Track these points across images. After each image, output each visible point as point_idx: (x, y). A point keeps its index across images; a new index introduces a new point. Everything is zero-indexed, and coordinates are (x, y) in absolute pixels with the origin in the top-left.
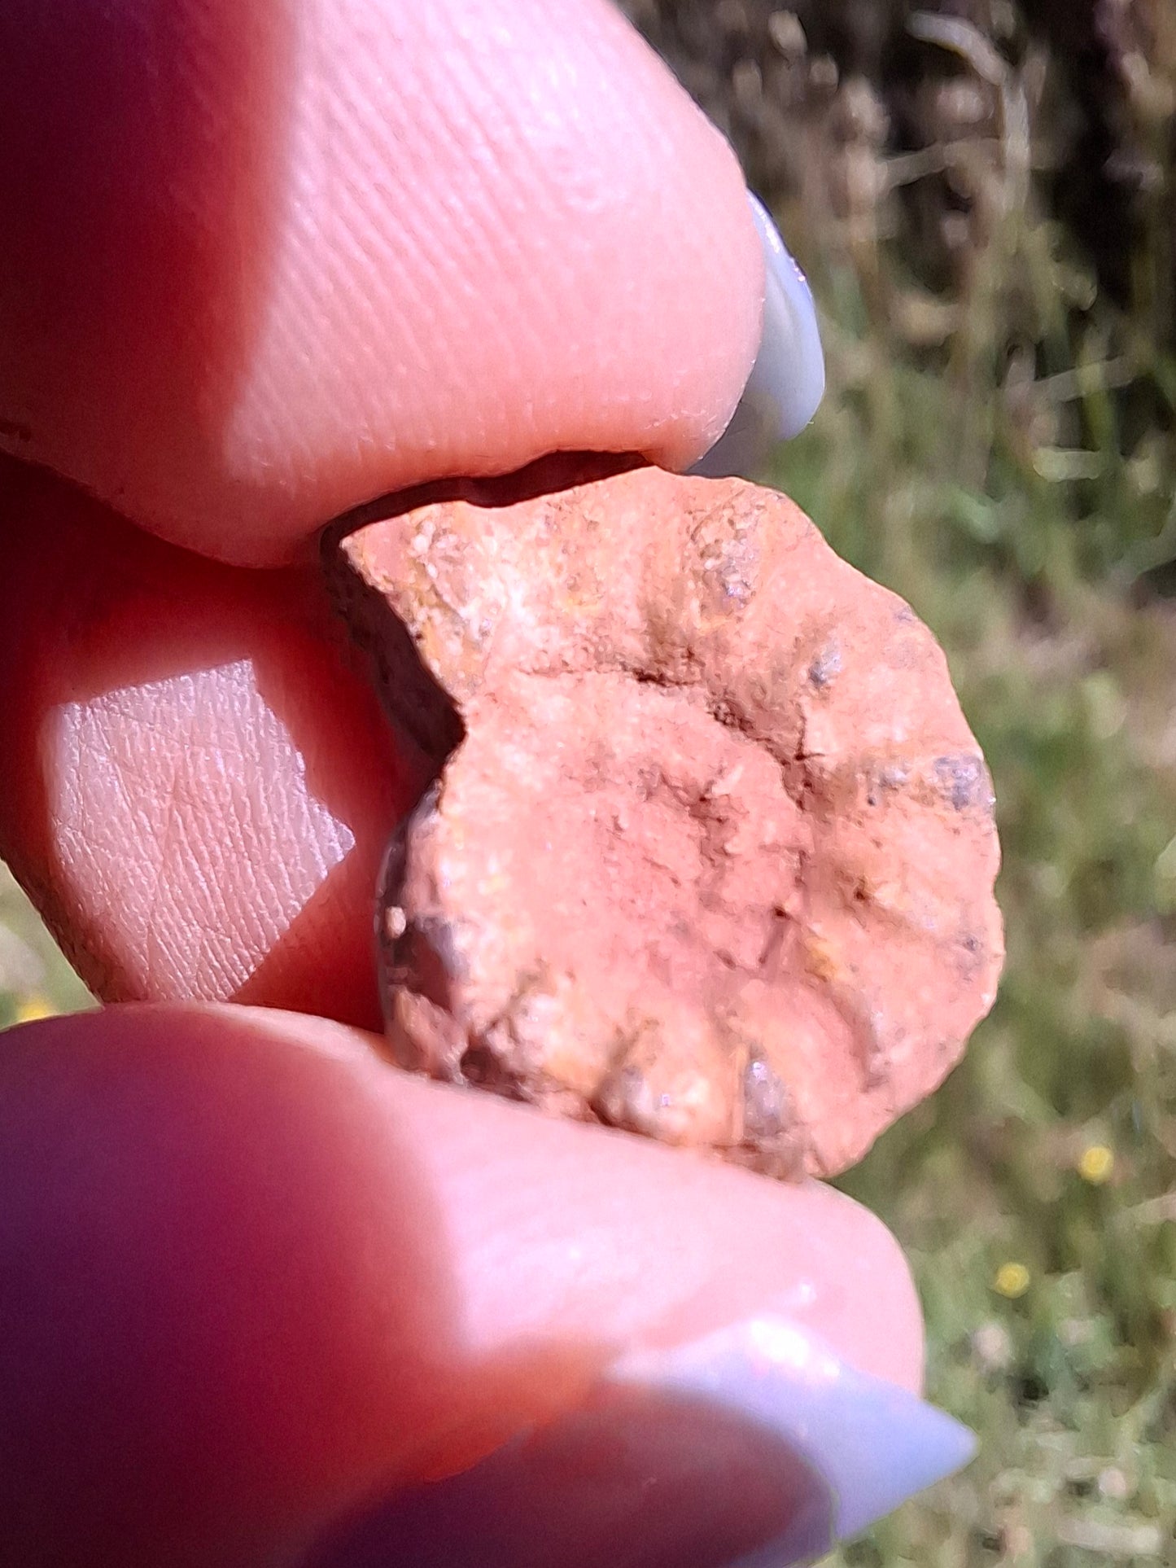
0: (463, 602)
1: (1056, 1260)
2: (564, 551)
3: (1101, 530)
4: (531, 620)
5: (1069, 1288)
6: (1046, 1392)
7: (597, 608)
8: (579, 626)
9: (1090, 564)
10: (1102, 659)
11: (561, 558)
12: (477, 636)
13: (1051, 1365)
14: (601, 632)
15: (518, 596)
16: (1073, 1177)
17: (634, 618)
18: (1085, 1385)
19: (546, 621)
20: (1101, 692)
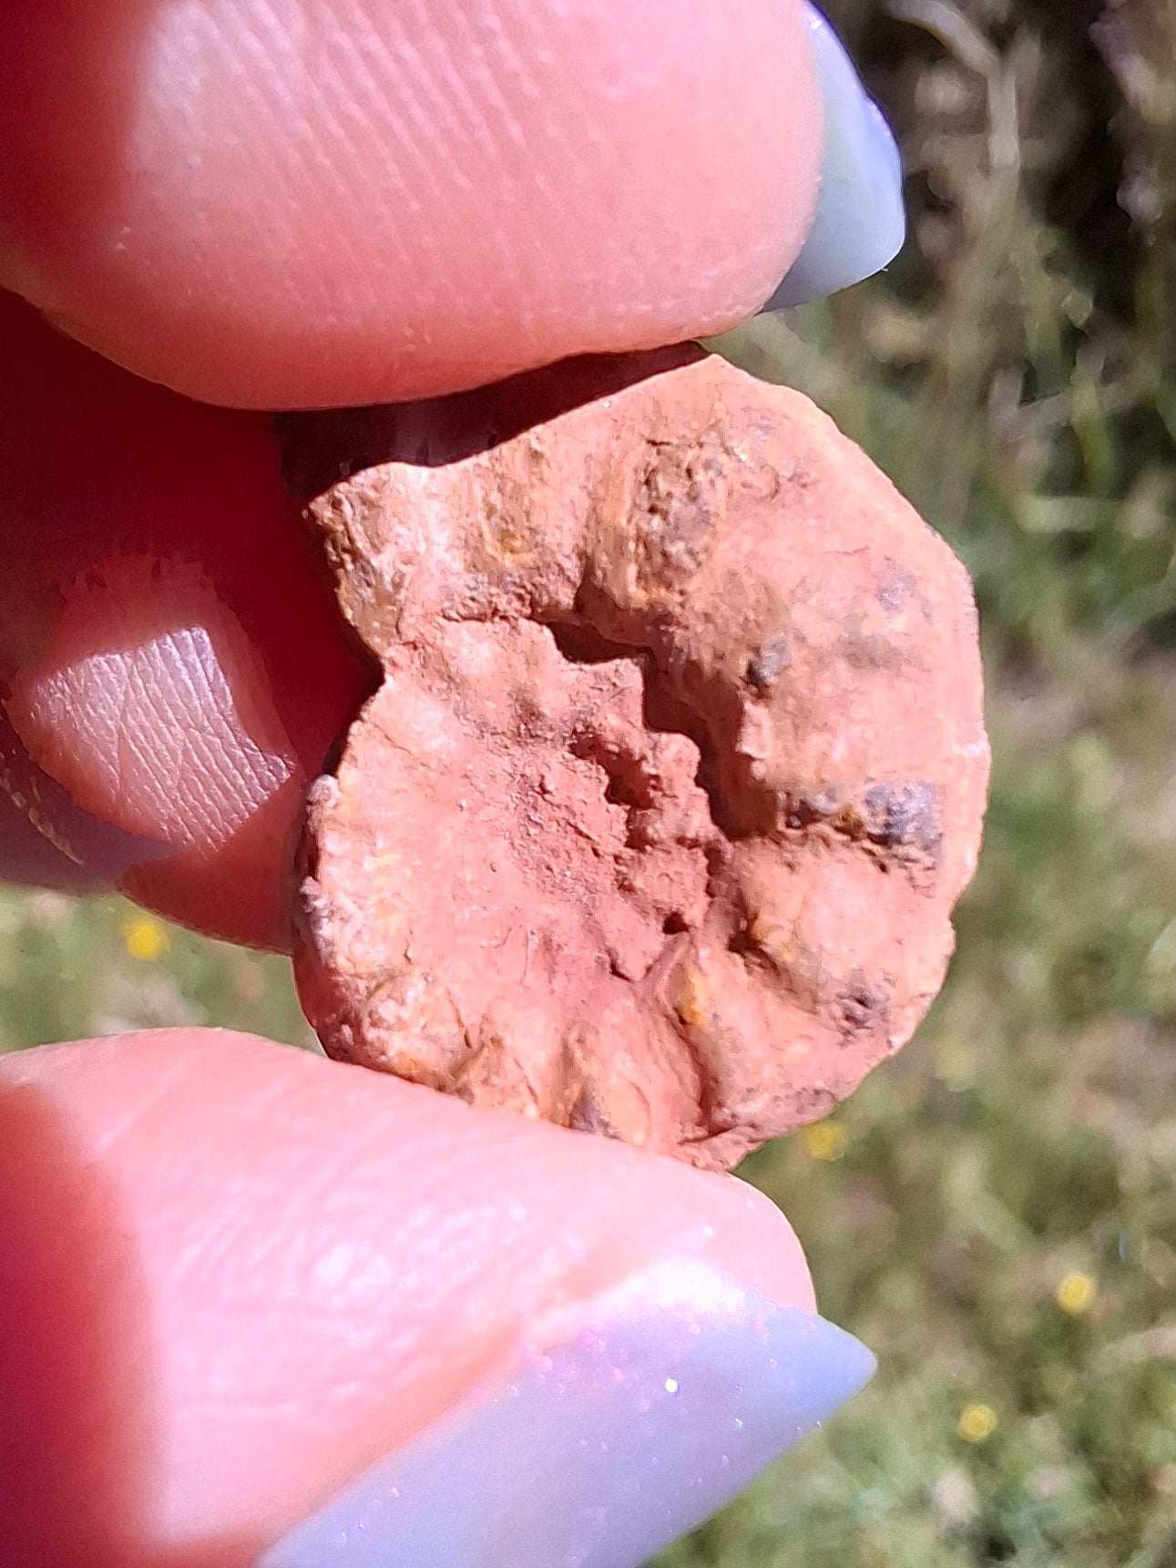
0: (377, 549)
1: (1029, 1402)
2: (500, 490)
3: (1097, 577)
4: (458, 566)
5: (1042, 1433)
6: (1014, 1552)
7: (528, 558)
8: (511, 575)
9: (1084, 613)
10: (1094, 720)
11: (495, 497)
12: (390, 588)
13: (1018, 1522)
14: (537, 579)
15: (442, 538)
16: (1047, 1305)
17: (573, 568)
18: (1057, 1545)
19: (473, 567)
20: (1091, 757)
